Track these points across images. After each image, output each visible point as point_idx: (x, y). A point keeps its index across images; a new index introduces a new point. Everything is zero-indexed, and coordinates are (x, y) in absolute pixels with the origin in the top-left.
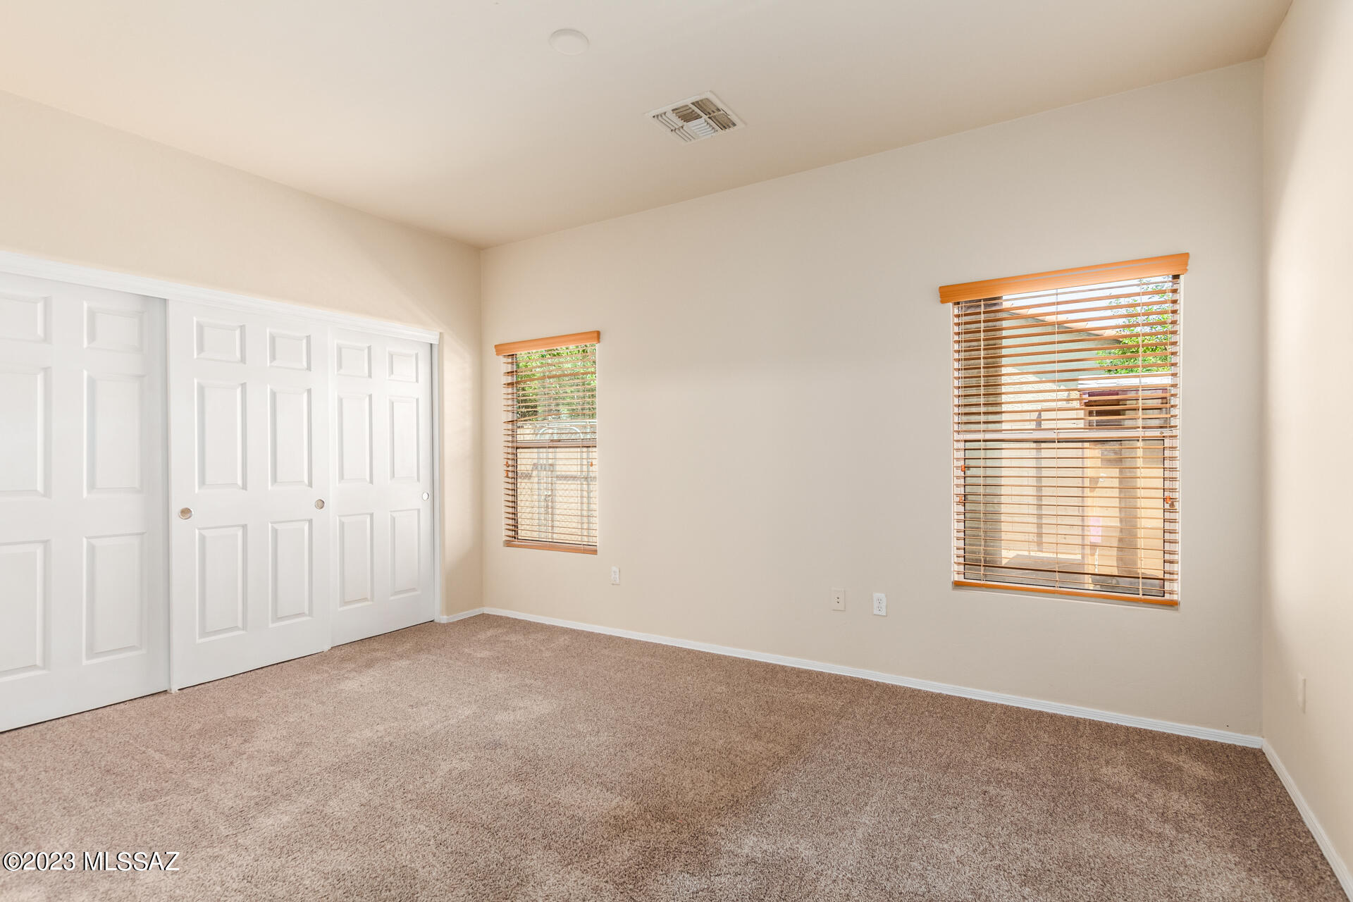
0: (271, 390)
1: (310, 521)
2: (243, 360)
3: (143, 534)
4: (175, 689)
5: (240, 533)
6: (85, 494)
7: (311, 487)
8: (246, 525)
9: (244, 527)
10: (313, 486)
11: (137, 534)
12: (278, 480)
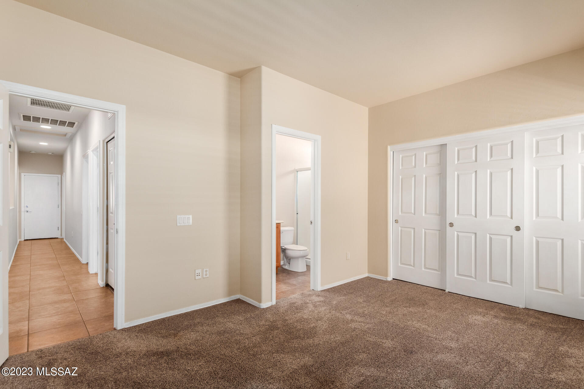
0: (490, 172)
1: (512, 236)
2: (476, 161)
3: (440, 230)
4: (447, 291)
5: (473, 237)
6: (424, 215)
7: (512, 219)
8: (476, 233)
9: (476, 234)
10: (513, 219)
11: (438, 230)
12: (492, 215)
